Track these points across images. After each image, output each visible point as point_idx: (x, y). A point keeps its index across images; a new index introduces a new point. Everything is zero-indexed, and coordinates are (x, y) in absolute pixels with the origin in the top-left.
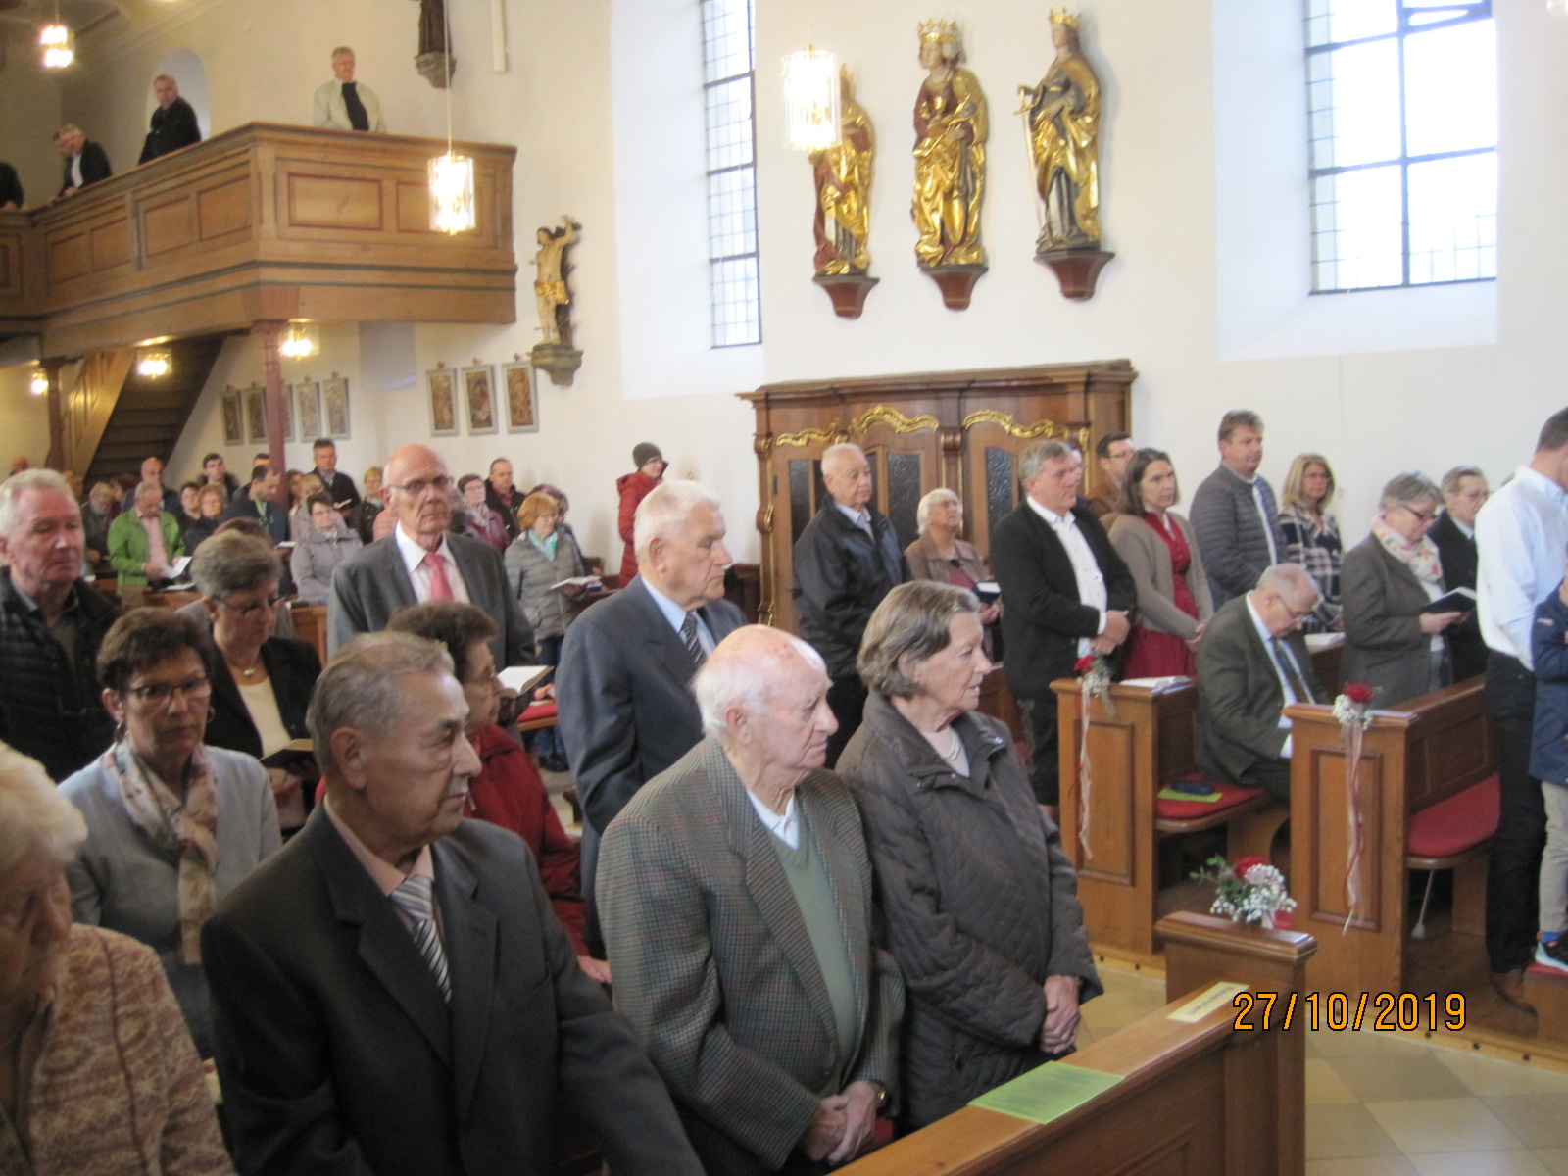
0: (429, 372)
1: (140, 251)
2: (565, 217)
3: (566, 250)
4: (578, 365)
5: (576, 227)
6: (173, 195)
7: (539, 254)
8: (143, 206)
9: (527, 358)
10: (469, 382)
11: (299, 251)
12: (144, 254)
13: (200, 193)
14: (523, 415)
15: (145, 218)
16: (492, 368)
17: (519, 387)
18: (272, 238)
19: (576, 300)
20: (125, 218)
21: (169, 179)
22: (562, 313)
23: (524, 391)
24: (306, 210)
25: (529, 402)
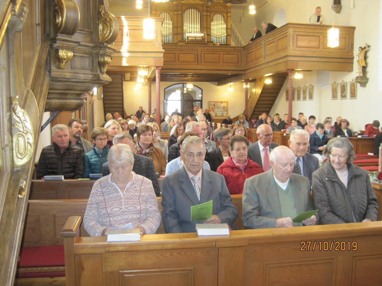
0: (332, 84)
1: (265, 54)
2: (366, 44)
3: (366, 52)
4: (367, 82)
5: (369, 47)
6: (272, 41)
7: (359, 53)
8: (266, 44)
9: (355, 80)
10: (341, 86)
11: (298, 53)
12: (265, 55)
13: (278, 40)
14: (353, 95)
15: (266, 47)
16: (347, 83)
17: (353, 87)
18: (292, 50)
19: (368, 65)
20: (262, 47)
21: (271, 38)
22: (364, 69)
23: (354, 88)
24: (300, 44)
25: (355, 91)
